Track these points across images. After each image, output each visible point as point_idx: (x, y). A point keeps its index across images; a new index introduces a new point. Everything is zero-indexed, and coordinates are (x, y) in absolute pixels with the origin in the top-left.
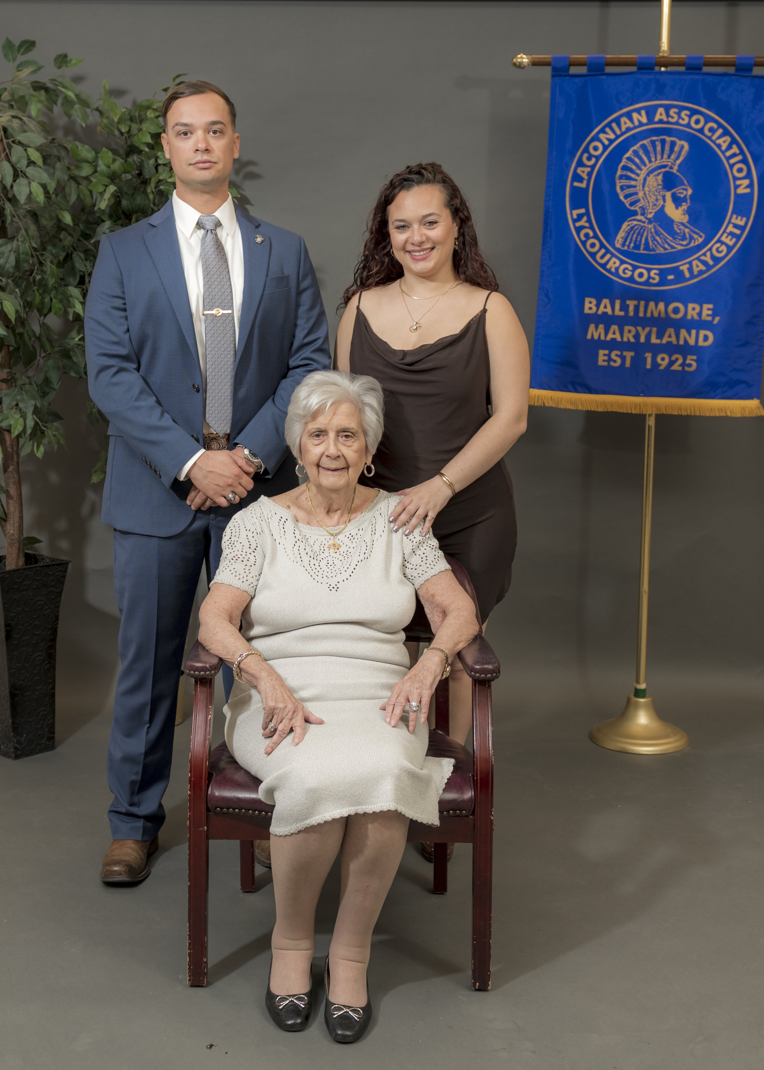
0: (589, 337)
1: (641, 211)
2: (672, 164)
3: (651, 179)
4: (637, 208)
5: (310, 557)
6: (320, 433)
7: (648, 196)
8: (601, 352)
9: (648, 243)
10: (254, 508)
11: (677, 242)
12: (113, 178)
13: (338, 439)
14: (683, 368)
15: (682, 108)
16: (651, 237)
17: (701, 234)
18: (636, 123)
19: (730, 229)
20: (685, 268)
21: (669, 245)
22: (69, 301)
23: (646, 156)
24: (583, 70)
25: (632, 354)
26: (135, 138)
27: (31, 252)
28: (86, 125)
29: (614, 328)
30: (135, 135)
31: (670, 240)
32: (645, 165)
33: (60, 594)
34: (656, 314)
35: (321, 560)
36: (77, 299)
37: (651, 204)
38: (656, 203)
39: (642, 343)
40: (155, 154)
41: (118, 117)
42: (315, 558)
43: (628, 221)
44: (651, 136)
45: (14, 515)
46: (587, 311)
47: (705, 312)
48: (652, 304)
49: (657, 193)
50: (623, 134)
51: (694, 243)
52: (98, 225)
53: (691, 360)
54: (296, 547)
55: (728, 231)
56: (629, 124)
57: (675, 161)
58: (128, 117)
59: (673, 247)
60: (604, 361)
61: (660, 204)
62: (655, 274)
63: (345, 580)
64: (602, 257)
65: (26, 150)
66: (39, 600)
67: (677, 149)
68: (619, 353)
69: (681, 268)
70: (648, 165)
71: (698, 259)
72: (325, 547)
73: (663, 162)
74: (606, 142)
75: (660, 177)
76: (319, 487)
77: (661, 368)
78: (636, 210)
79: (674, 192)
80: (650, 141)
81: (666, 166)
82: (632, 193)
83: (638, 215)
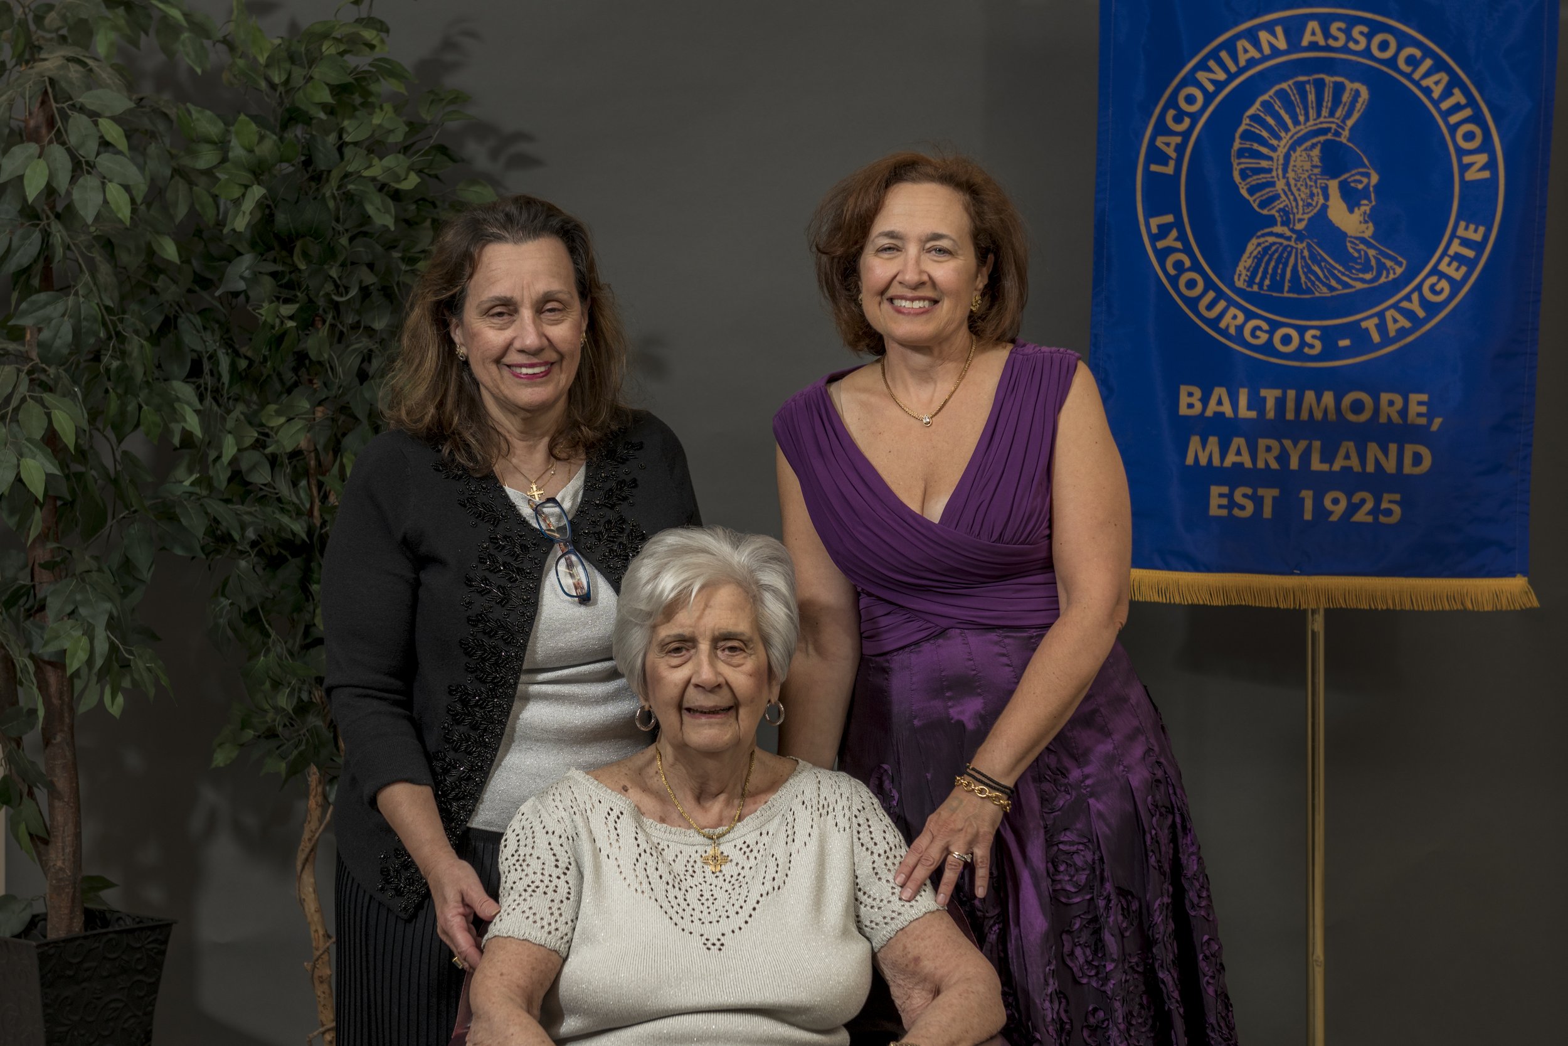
0: (1190, 460)
1: (1280, 216)
2: (1338, 126)
3: (1298, 157)
4: (1273, 212)
5: (668, 883)
6: (684, 645)
7: (1294, 189)
8: (1215, 490)
9: (1300, 278)
10: (559, 790)
11: (1354, 276)
12: (258, 171)
13: (716, 656)
14: (1376, 519)
15: (1353, 21)
16: (1302, 267)
17: (1400, 259)
18: (1267, 50)
19: (1456, 247)
20: (1371, 325)
21: (1339, 281)
22: (174, 409)
23: (1287, 112)
25: (1275, 492)
26: (301, 93)
27: (102, 315)
28: (203, 71)
29: (1238, 442)
30: (299, 88)
31: (1339, 271)
32: (1287, 130)
33: (154, 988)
34: (1318, 415)
35: (689, 889)
36: (189, 404)
37: (1301, 203)
38: (1310, 201)
39: (1295, 471)
40: (338, 124)
41: (266, 55)
42: (676, 885)
43: (1258, 237)
44: (1296, 75)
45: (64, 831)
46: (1183, 410)
47: (1414, 409)
48: (1310, 396)
49: (1310, 183)
50: (1242, 71)
51: (1387, 276)
52: (230, 262)
53: (1390, 502)
54: (641, 865)
55: (1451, 252)
56: (1253, 53)
57: (1343, 121)
58: (286, 55)
59: (1346, 285)
60: (1221, 507)
61: (1317, 202)
62: (1314, 337)
63: (737, 930)
64: (1210, 307)
65: (95, 122)
66: (111, 1001)
67: (1346, 97)
68: (1249, 491)
69: (1364, 325)
70: (1293, 130)
71: (1395, 306)
72: (696, 866)
73: (1321, 123)
74: (1211, 88)
75: (1316, 152)
76: (683, 749)
77: (1334, 518)
78: (1273, 216)
79: (1345, 180)
80: (1296, 83)
81: (1328, 130)
82: (1263, 183)
83: (1276, 225)
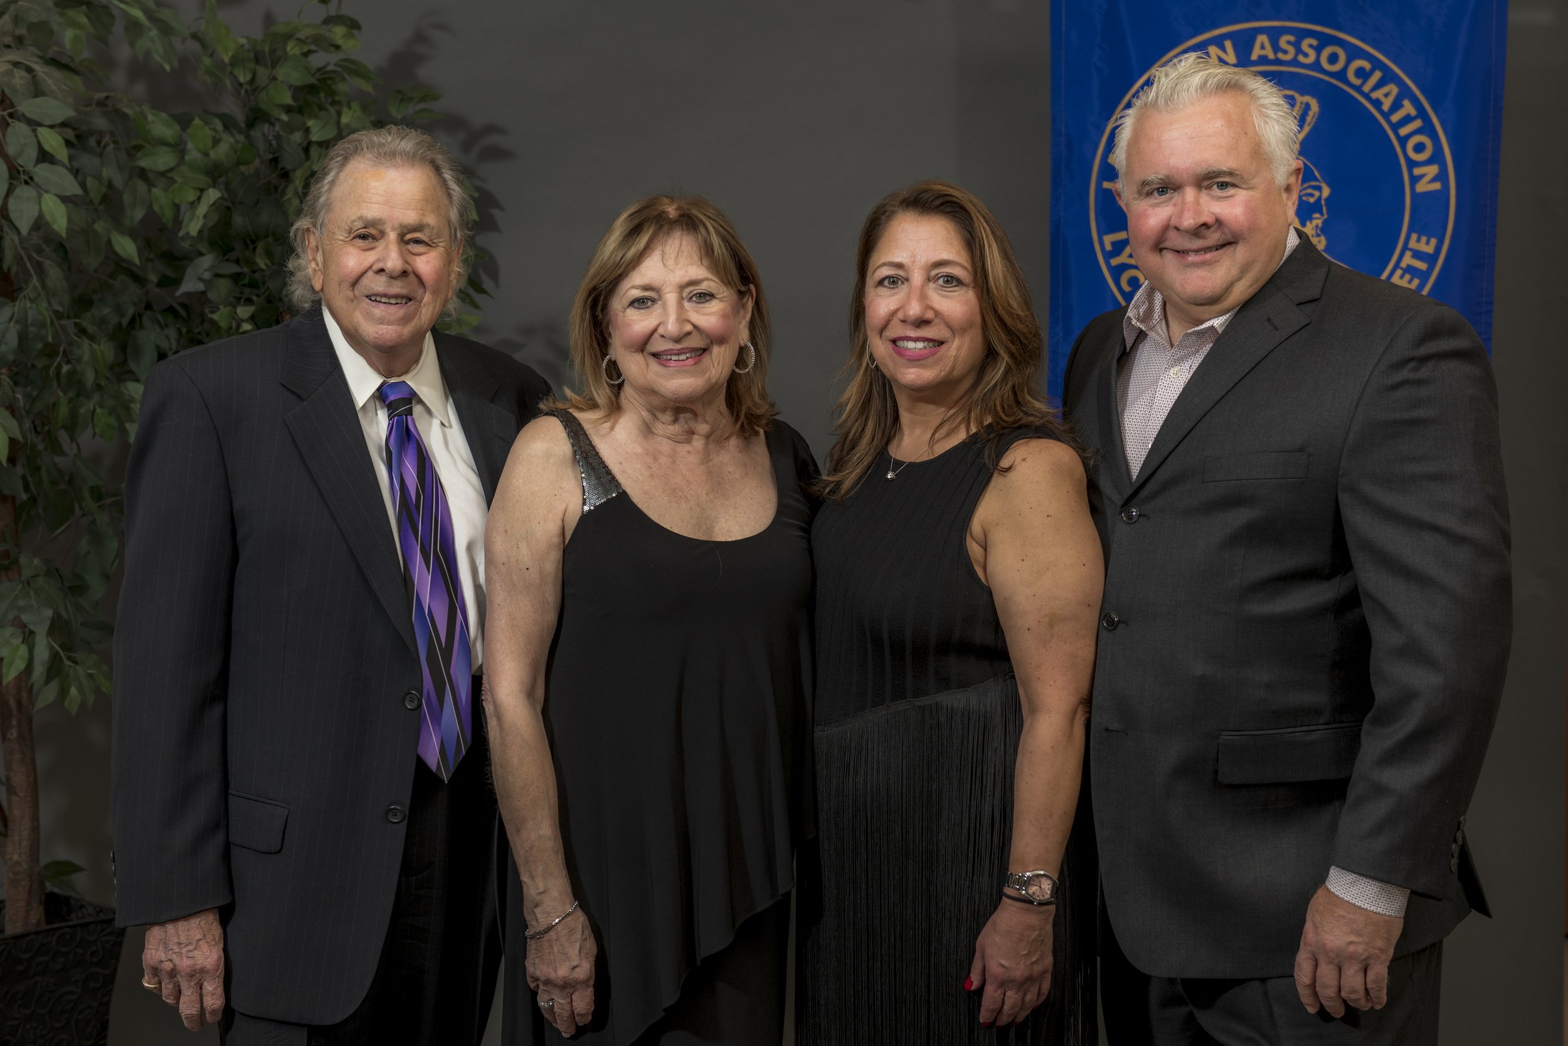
12: (215, 173)
15: (1303, 35)
19: (1408, 260)
22: (130, 410)
26: (264, 94)
27: (51, 320)
28: (172, 69)
30: (264, 88)
33: (110, 978)
40: (305, 123)
41: (230, 54)
45: (20, 825)
52: (192, 260)
55: (1404, 264)
58: (252, 55)
65: (34, 131)
66: (65, 994)
67: (1297, 108)
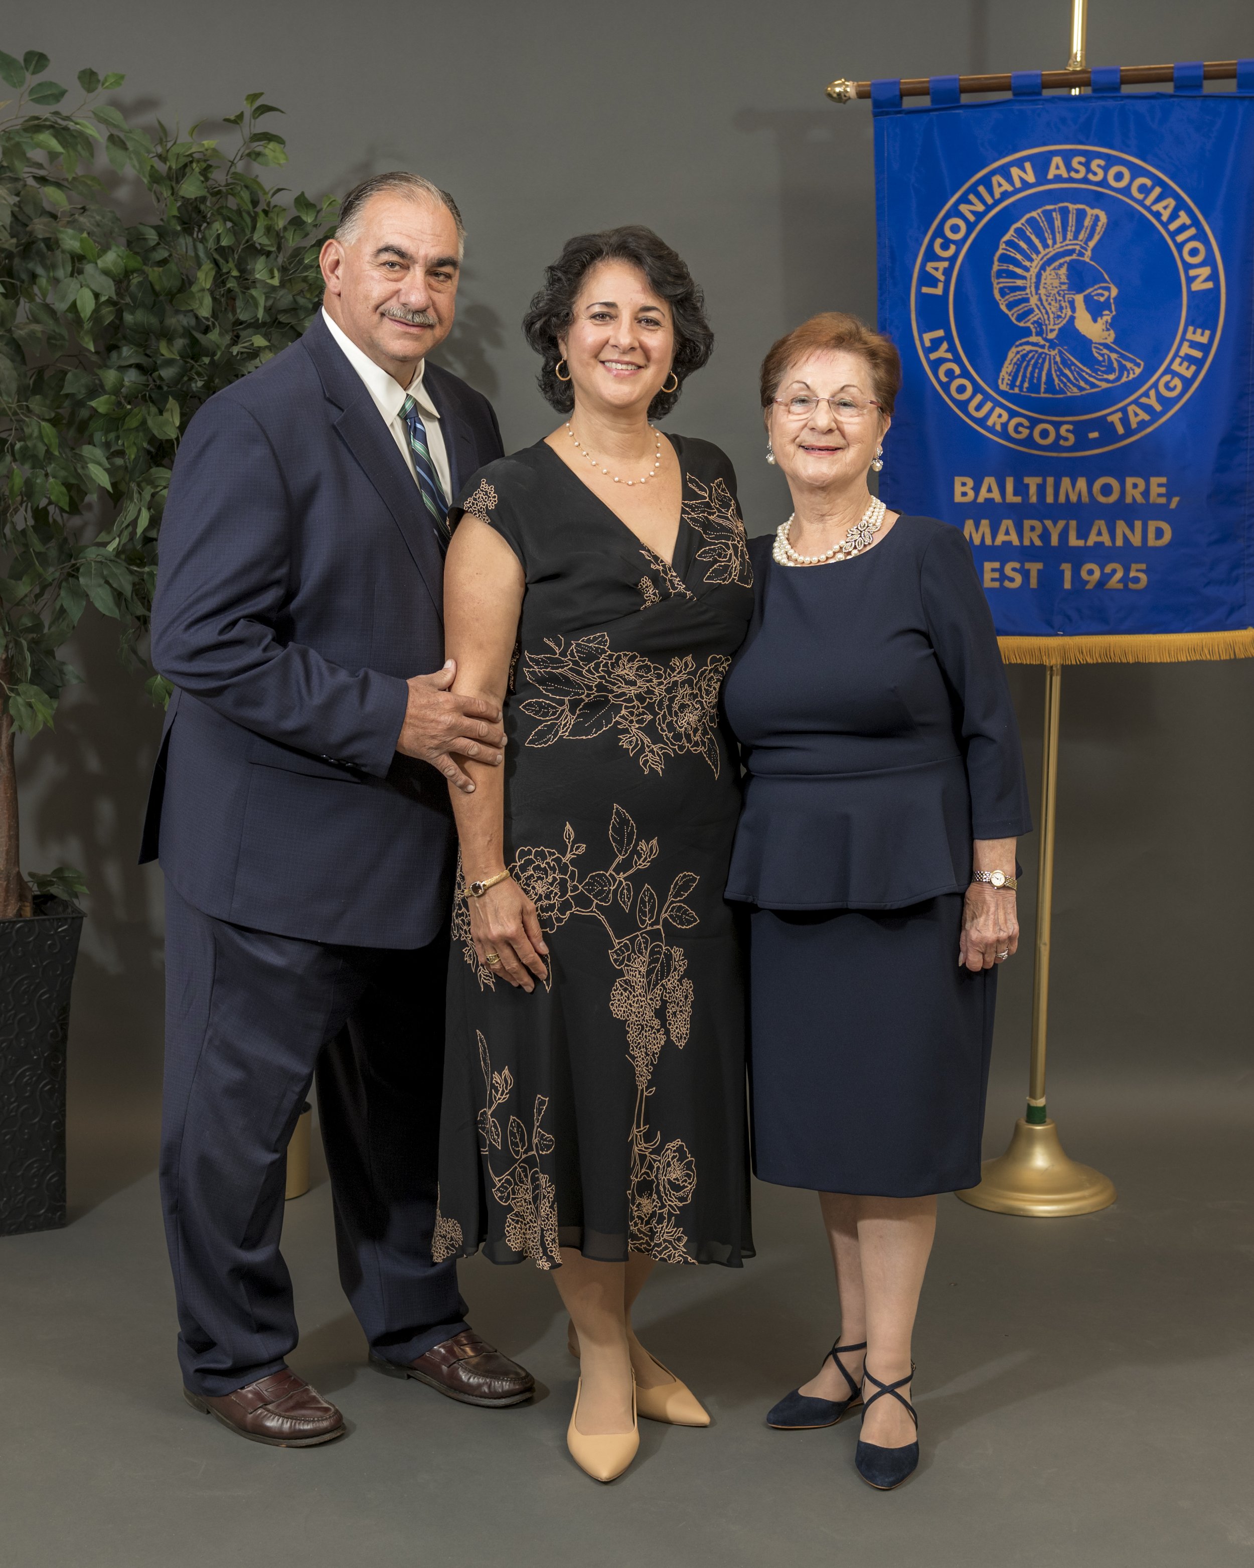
1: (1036, 328)
2: (1082, 247)
3: (1048, 276)
4: (1029, 324)
7: (1045, 304)
8: (988, 566)
9: (1053, 380)
11: (1099, 377)
14: (1126, 586)
16: (1056, 371)
17: (1138, 361)
18: (1018, 184)
19: (1185, 349)
20: (1115, 418)
21: (1086, 381)
23: (1037, 236)
24: (925, 102)
25: (1040, 566)
29: (1007, 523)
31: (1087, 373)
32: (1038, 252)
34: (1074, 498)
37: (1052, 316)
38: (1059, 313)
39: (1054, 547)
43: (1017, 346)
44: (1044, 204)
46: (958, 498)
47: (1155, 490)
48: (1066, 482)
49: (1058, 298)
50: (997, 202)
51: (1128, 376)
53: (1138, 571)
55: (1182, 353)
56: (1007, 187)
57: (1086, 243)
59: (1093, 385)
60: (993, 580)
61: (1066, 314)
62: (1068, 431)
64: (978, 408)
67: (1088, 222)
68: (1017, 565)
69: (1110, 419)
70: (1043, 252)
71: (1136, 402)
73: (1067, 245)
74: (972, 218)
75: (1063, 271)
77: (1089, 587)
78: (1029, 328)
79: (1090, 293)
80: (1043, 212)
81: (1072, 252)
82: (1019, 299)
83: (1032, 335)
